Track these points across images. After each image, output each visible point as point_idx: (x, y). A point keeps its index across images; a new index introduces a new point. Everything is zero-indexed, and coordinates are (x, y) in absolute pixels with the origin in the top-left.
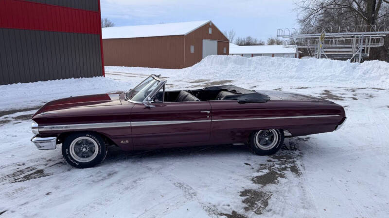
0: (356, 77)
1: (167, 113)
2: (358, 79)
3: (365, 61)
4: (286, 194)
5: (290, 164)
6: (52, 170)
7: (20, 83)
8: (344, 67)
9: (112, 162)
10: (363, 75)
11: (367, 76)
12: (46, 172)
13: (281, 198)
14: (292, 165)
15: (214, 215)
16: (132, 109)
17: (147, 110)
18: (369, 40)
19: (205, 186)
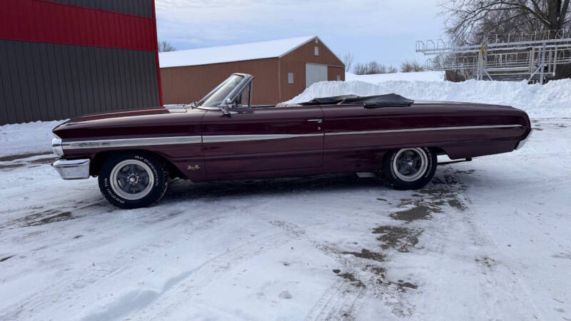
0: (537, 105)
1: (256, 122)
2: (541, 107)
3: (550, 81)
4: (446, 230)
5: (448, 199)
6: (83, 213)
7: (39, 122)
8: (519, 90)
9: (175, 201)
10: (548, 101)
11: (554, 102)
12: (74, 214)
13: (438, 234)
14: (451, 199)
15: (333, 254)
16: (203, 116)
17: (226, 119)
18: (553, 53)
19: (318, 224)
